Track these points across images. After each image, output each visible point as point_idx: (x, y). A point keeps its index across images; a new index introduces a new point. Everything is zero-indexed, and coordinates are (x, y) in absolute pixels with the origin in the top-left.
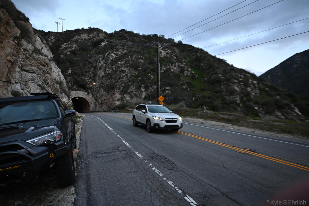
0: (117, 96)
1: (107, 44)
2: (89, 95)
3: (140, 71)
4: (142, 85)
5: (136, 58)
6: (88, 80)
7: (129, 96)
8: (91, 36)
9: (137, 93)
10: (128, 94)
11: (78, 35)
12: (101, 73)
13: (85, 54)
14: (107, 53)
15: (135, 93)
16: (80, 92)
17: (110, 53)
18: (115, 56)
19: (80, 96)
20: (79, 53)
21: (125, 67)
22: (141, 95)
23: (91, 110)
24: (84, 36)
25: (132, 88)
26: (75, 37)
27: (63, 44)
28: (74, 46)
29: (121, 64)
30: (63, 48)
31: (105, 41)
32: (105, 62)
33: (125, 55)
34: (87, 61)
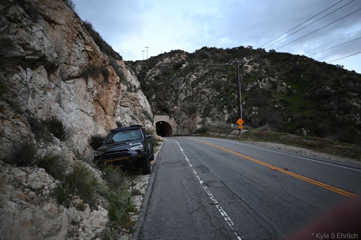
0: (198, 119)
1: (188, 65)
2: (171, 118)
3: (222, 91)
4: (225, 107)
5: (218, 77)
6: (170, 104)
7: (210, 118)
8: (173, 58)
9: (219, 115)
10: (210, 116)
11: (161, 60)
12: (182, 96)
13: (168, 78)
14: (188, 75)
15: (217, 115)
16: (164, 117)
17: (191, 74)
18: (195, 78)
19: (163, 120)
20: (162, 78)
21: (206, 88)
22: (224, 117)
23: (173, 134)
24: (167, 60)
25: (214, 110)
26: (158, 63)
27: (148, 71)
28: (158, 71)
29: (202, 86)
30: (148, 75)
31: (186, 63)
32: (186, 85)
33: (206, 76)
34: (169, 85)
